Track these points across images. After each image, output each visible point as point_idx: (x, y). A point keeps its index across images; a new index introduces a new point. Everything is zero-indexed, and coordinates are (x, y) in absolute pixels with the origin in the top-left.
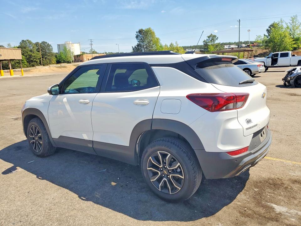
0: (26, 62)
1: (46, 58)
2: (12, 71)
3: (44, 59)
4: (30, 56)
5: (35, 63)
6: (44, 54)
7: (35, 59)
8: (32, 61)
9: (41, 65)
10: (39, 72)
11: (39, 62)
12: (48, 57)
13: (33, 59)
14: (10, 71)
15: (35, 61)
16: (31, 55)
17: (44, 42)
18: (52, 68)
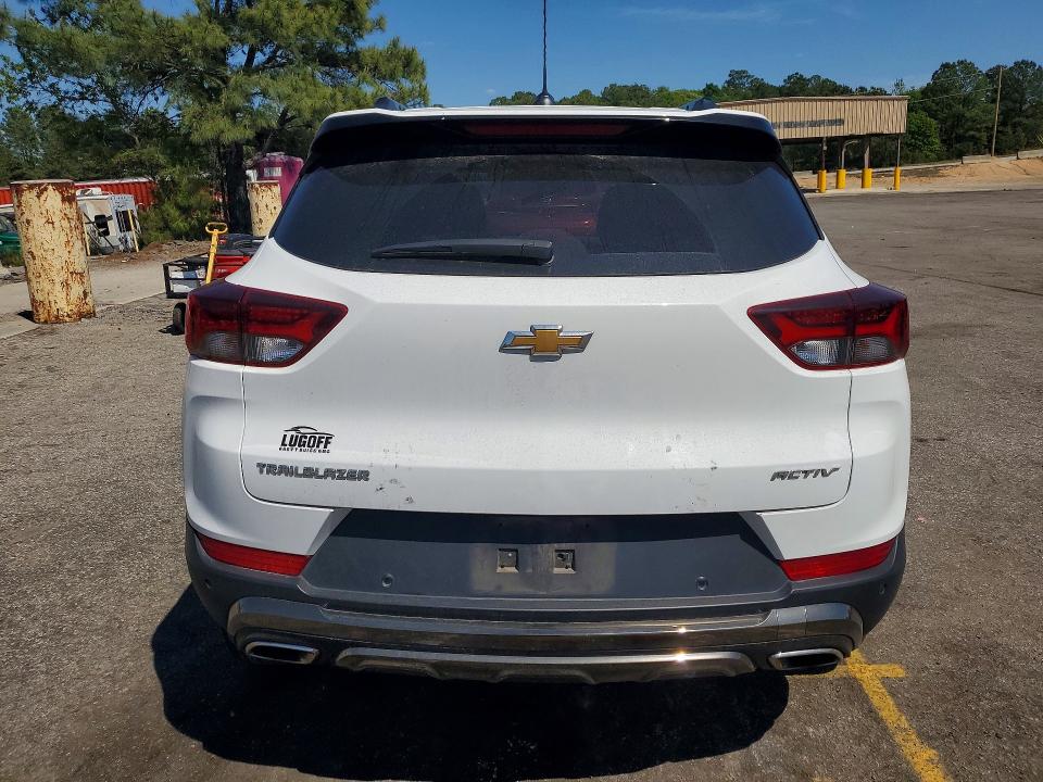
0: (937, 141)
1: (1015, 126)
2: (869, 172)
3: (1009, 130)
4: (959, 118)
5: (971, 144)
6: (1013, 110)
7: (972, 129)
8: (960, 139)
9: (990, 152)
10: (970, 178)
11: (985, 139)
12: (1025, 121)
13: (967, 130)
14: (863, 174)
15: (973, 137)
16: (963, 116)
17: (1023, 62)
18: (1023, 163)
